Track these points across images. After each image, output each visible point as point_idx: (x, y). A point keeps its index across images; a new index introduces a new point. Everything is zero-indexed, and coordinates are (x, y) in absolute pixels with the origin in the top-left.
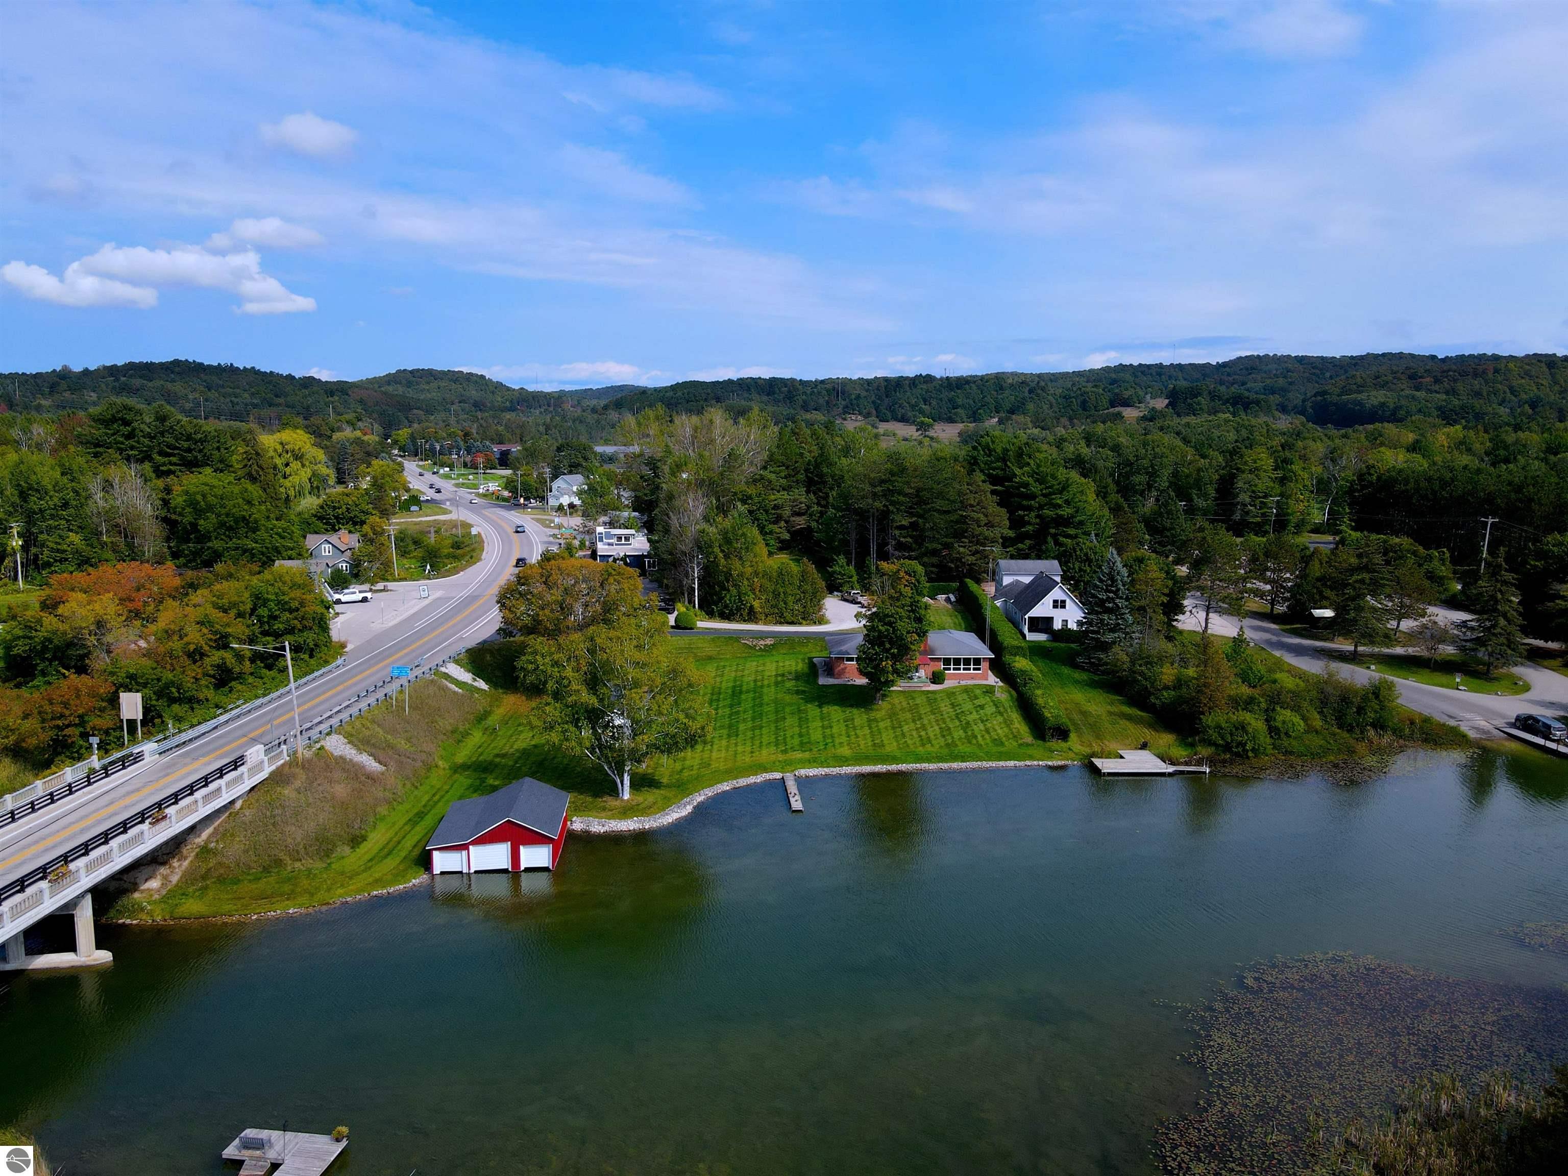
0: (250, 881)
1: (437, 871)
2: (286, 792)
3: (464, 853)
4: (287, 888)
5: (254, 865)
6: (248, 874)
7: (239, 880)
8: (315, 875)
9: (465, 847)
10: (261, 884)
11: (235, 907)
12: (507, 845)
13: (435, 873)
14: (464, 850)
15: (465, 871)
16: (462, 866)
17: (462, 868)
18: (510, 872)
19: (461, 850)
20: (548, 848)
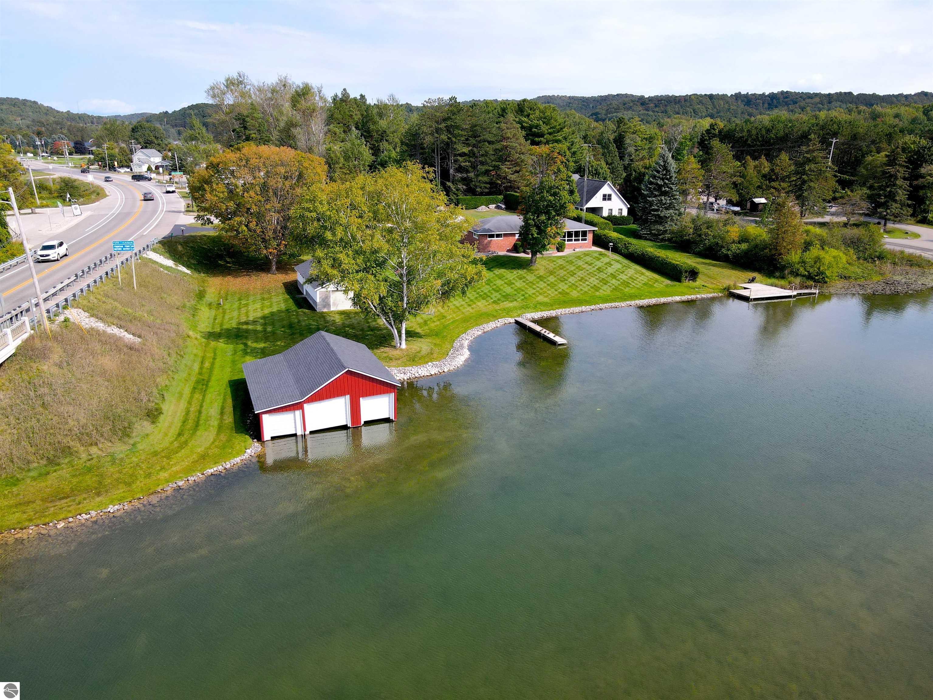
0: (34, 479)
1: (267, 435)
2: (45, 368)
3: (298, 413)
4: (90, 480)
5: (31, 458)
6: (29, 470)
7: (18, 479)
8: (122, 460)
9: (299, 406)
10: (52, 480)
11: (25, 516)
12: (345, 399)
13: (265, 439)
14: (298, 409)
15: (299, 433)
16: (296, 427)
17: (296, 430)
18: (349, 428)
19: (294, 410)
20: (389, 397)
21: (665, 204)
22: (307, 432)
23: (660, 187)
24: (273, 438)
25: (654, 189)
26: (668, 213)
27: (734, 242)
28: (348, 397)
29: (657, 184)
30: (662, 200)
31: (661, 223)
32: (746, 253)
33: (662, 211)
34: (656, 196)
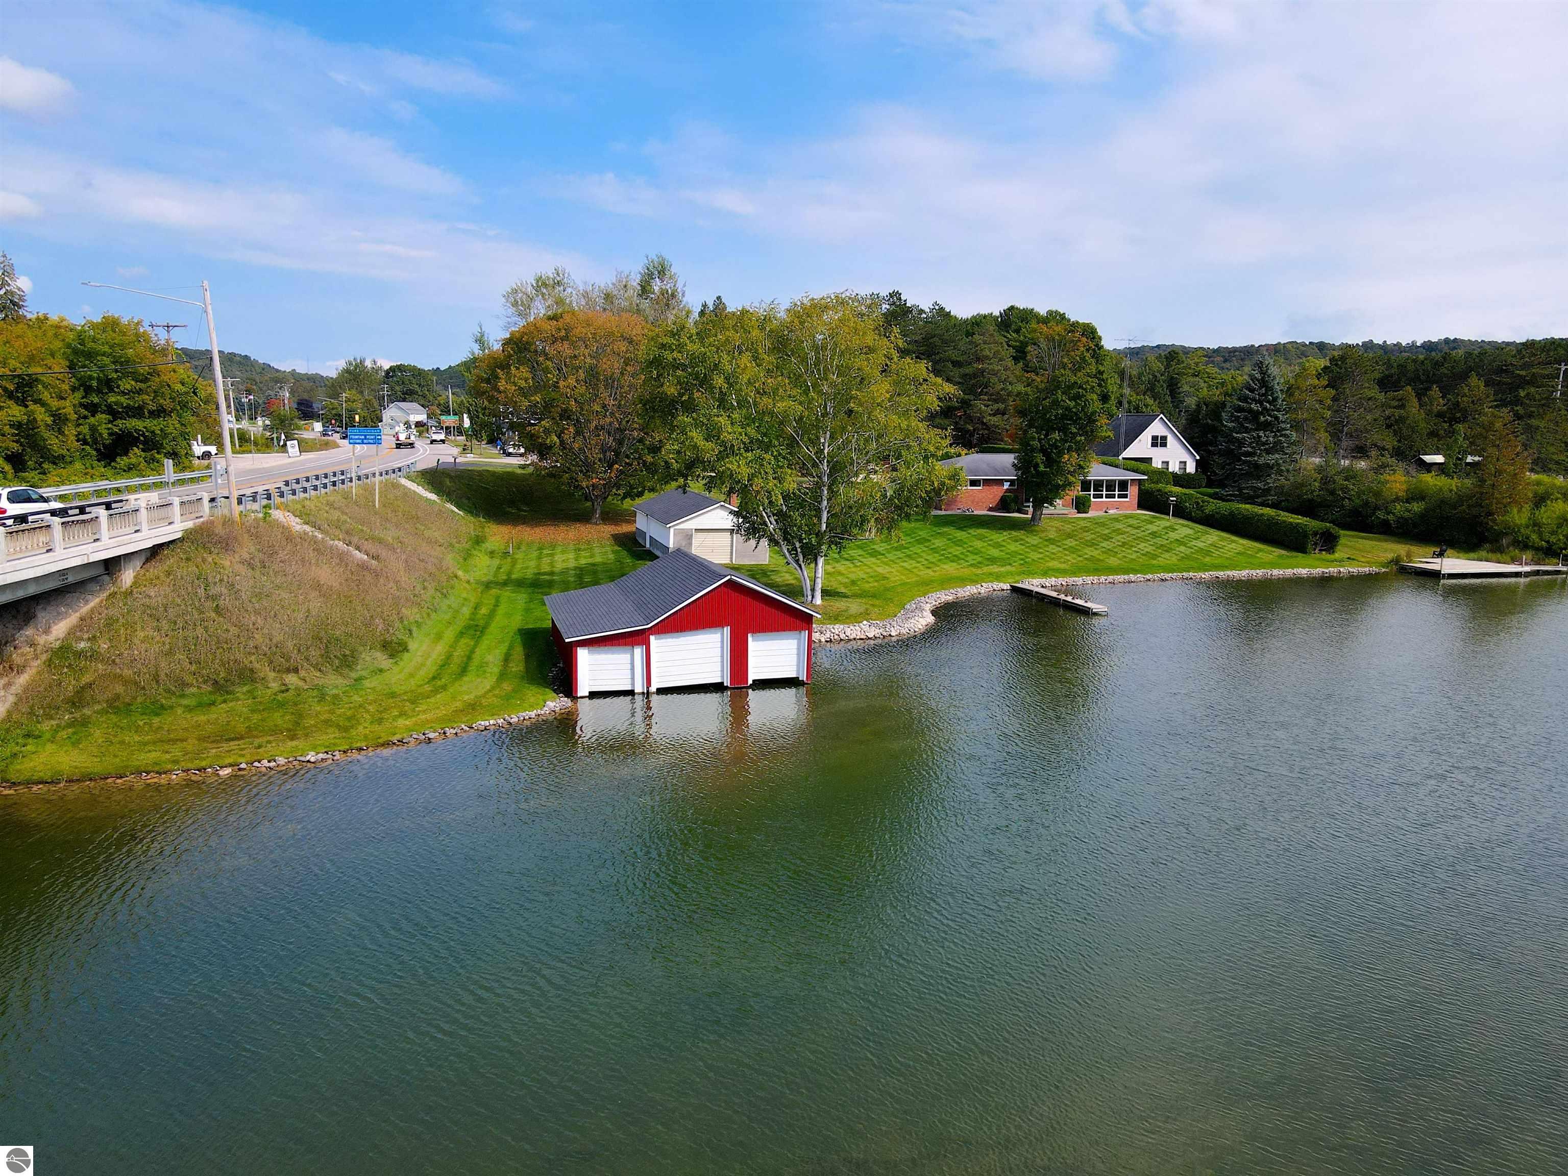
0: (189, 709)
1: (584, 687)
2: (227, 563)
3: (638, 651)
4: (279, 719)
5: (189, 679)
6: (183, 696)
7: (162, 707)
8: (336, 697)
9: (639, 638)
10: (219, 713)
11: (168, 756)
12: (722, 635)
13: (580, 693)
14: (638, 644)
15: (638, 689)
16: (633, 679)
17: (633, 684)
18: (727, 688)
19: (633, 644)
20: (799, 640)
21: (1264, 444)
22: (653, 689)
23: (1255, 415)
24: (593, 695)
25: (1246, 419)
26: (1271, 459)
27: (1397, 499)
28: (727, 630)
29: (1251, 411)
30: (1259, 437)
31: (1258, 478)
32: (1423, 516)
33: (1260, 456)
34: (1247, 431)
